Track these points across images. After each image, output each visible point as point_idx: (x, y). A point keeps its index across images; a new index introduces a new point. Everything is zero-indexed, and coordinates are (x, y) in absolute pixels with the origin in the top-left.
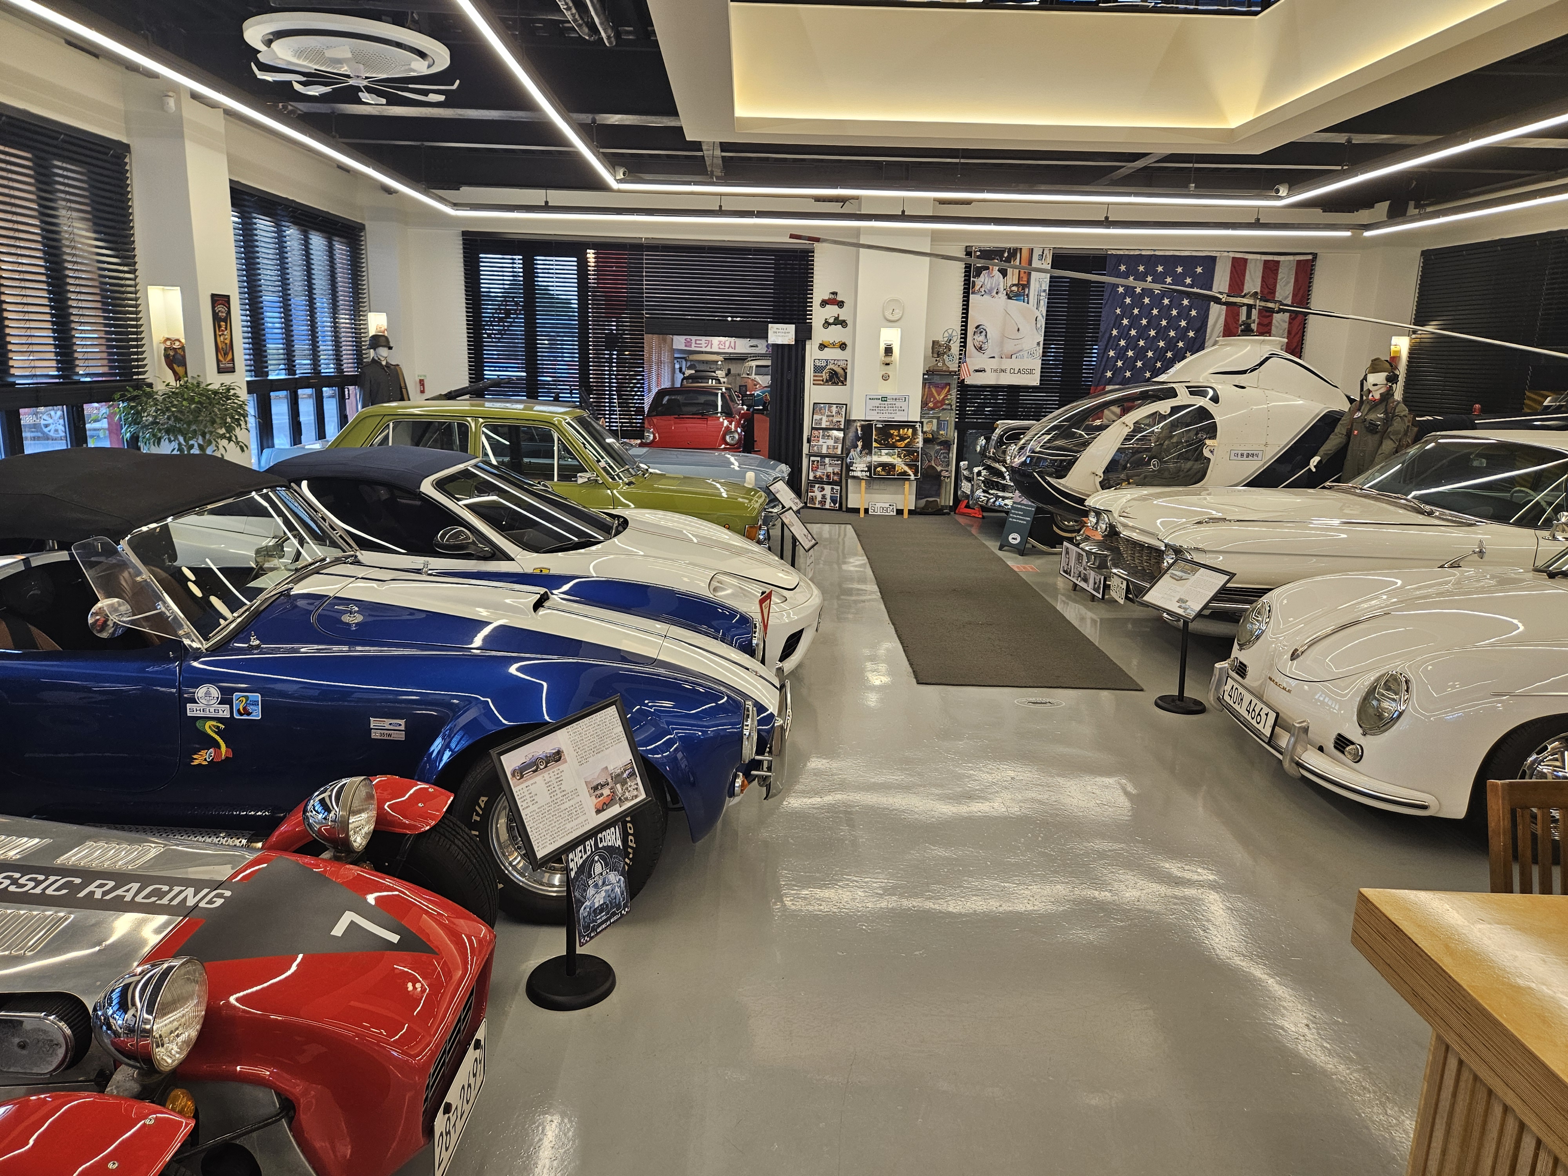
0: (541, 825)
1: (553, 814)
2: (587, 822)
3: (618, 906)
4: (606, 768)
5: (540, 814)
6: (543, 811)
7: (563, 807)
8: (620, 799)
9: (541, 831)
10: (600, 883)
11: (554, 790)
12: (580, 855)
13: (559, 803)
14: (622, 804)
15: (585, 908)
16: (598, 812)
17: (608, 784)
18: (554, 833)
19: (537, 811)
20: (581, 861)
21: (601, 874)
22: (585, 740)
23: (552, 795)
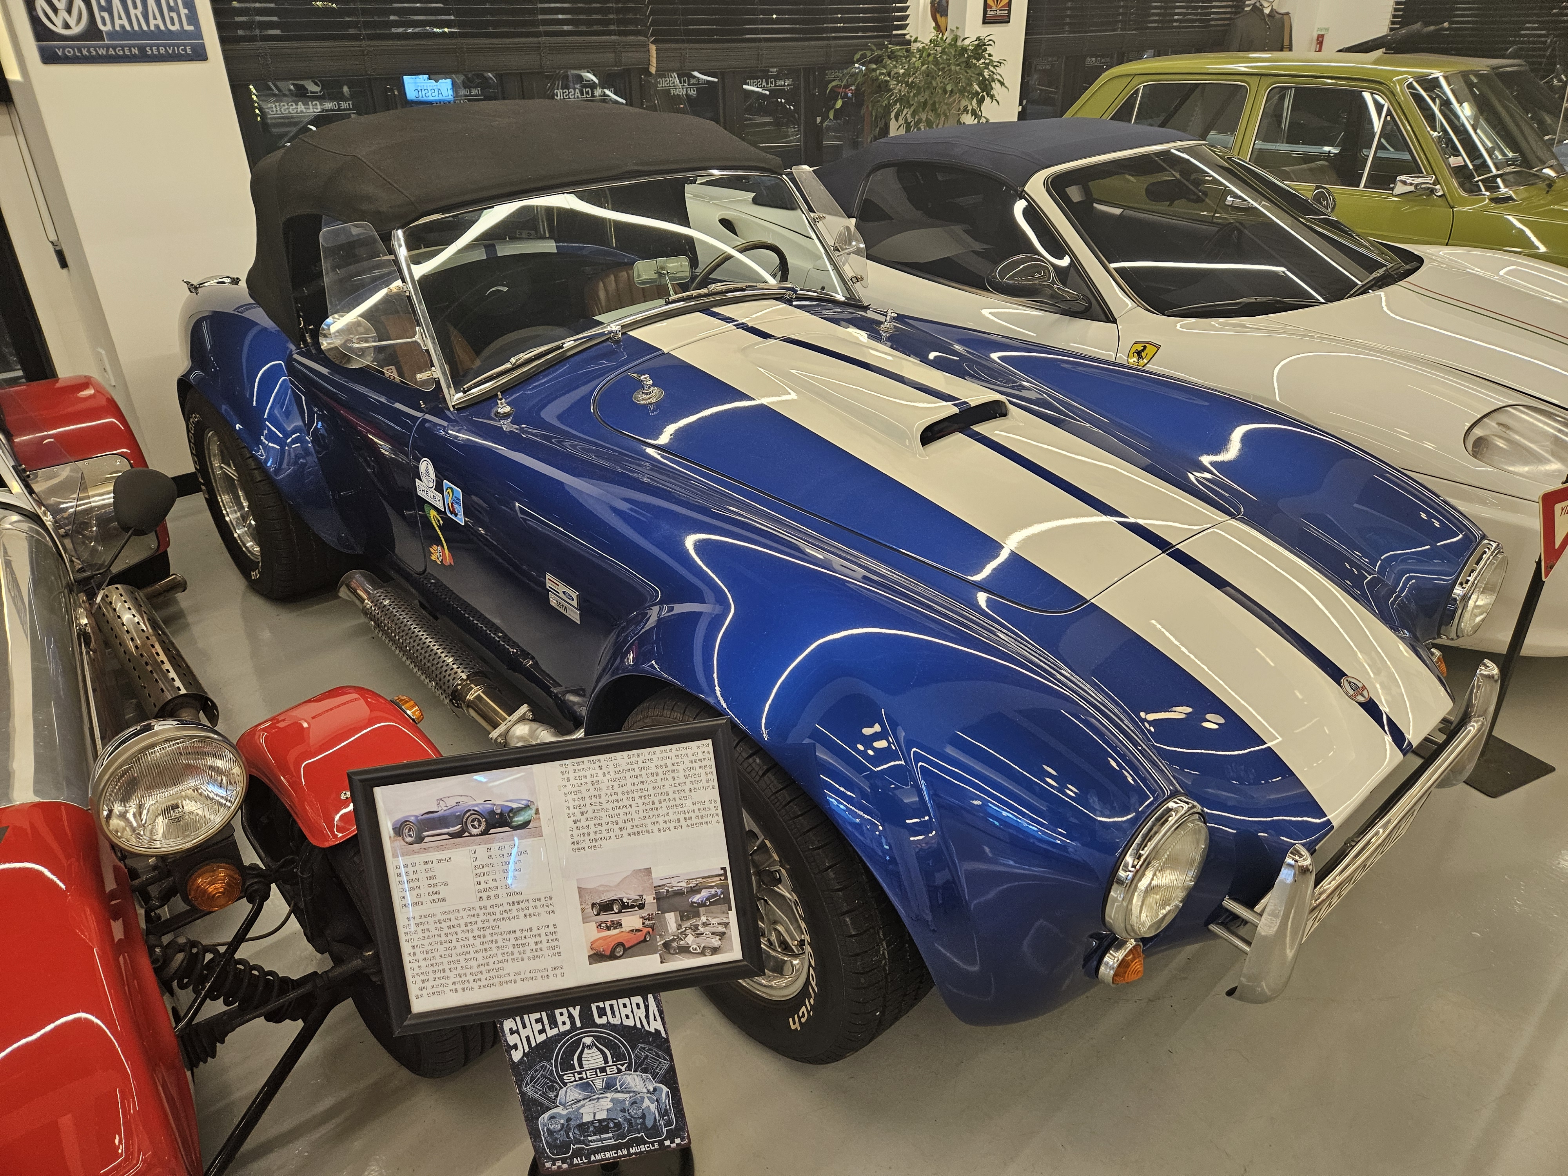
0: (441, 948)
1: (476, 933)
2: (558, 972)
4: (648, 871)
6: (455, 922)
7: (505, 926)
8: (666, 945)
9: (438, 960)
10: (599, 1084)
11: (494, 884)
12: (539, 1026)
13: (498, 916)
14: (666, 956)
15: (552, 1117)
16: (597, 957)
17: (642, 906)
18: (468, 971)
19: (439, 917)
22: (604, 799)
23: (484, 895)
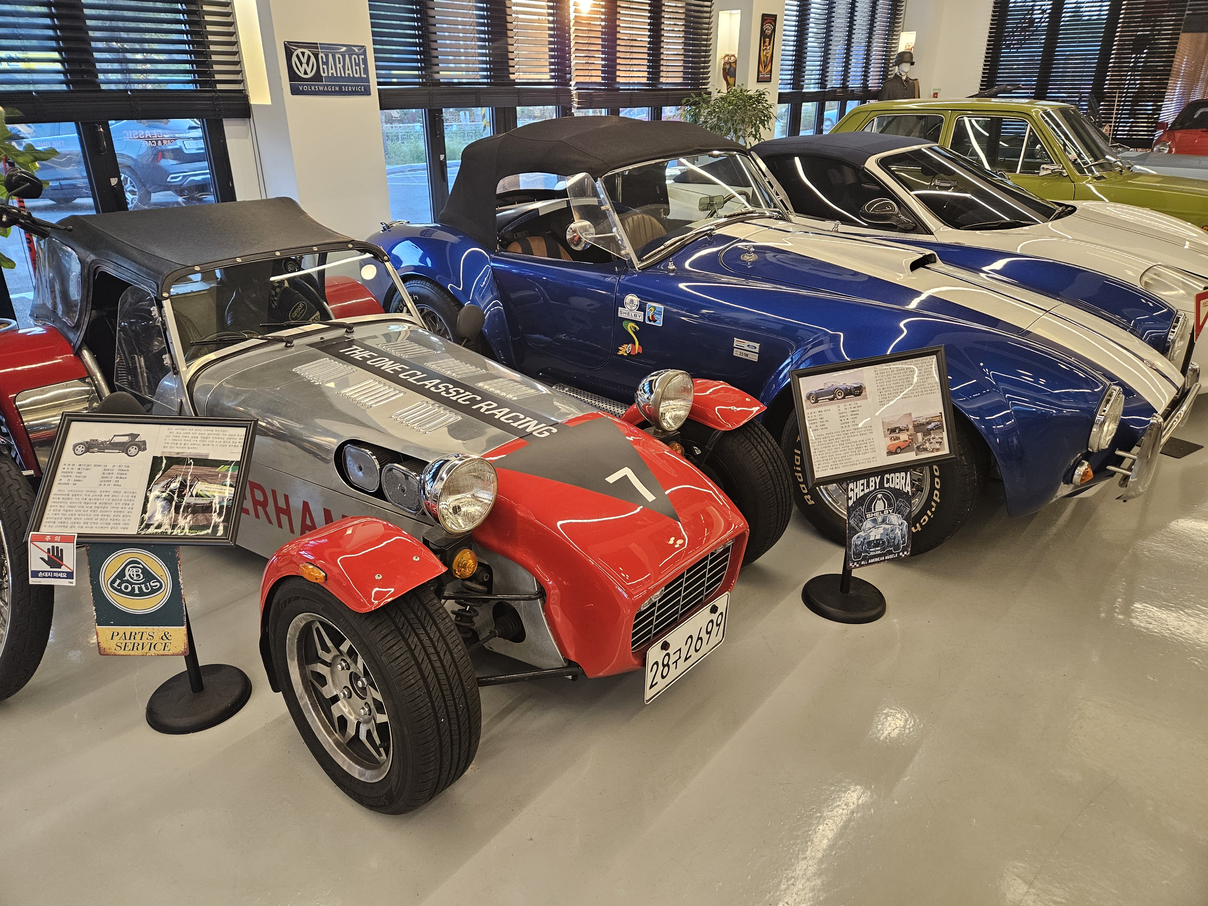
0: (826, 450)
1: (840, 443)
2: (874, 459)
3: (897, 547)
4: (910, 414)
5: (827, 439)
6: (831, 438)
7: (852, 439)
8: (918, 448)
9: (825, 455)
10: (880, 520)
11: (847, 421)
12: (862, 488)
13: (849, 435)
14: (918, 452)
15: (858, 537)
16: (890, 453)
17: (908, 430)
18: (837, 460)
19: (825, 436)
20: (862, 494)
21: (883, 512)
22: (892, 382)
23: (843, 426)
